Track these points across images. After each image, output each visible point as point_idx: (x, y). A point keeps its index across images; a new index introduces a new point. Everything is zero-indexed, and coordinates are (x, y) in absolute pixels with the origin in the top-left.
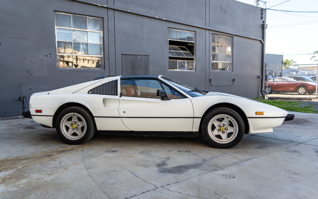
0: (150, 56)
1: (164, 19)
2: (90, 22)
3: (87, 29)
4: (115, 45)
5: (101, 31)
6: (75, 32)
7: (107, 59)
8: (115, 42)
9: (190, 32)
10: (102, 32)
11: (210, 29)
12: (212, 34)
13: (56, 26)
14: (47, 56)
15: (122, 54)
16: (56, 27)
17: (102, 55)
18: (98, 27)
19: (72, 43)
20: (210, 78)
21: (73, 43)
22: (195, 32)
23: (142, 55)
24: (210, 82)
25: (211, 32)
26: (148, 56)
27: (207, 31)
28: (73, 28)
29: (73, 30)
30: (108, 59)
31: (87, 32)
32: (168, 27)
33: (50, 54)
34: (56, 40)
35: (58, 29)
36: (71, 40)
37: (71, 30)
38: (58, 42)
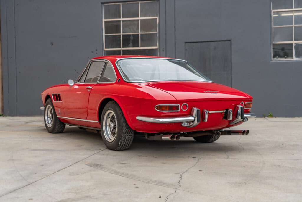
0: (232, 41)
2: (142, 8)
3: (138, 17)
4: (175, 31)
6: (125, 23)
7: (163, 51)
8: (175, 27)
10: (158, 17)
13: (105, 19)
14: (93, 52)
15: (186, 43)
16: (104, 20)
17: (157, 46)
18: (153, 12)
19: (120, 35)
21: (123, 35)
23: (220, 41)
26: (230, 41)
29: (123, 21)
30: (165, 50)
31: (138, 20)
33: (96, 50)
34: (104, 34)
35: (105, 22)
36: (120, 33)
37: (120, 21)
38: (105, 36)
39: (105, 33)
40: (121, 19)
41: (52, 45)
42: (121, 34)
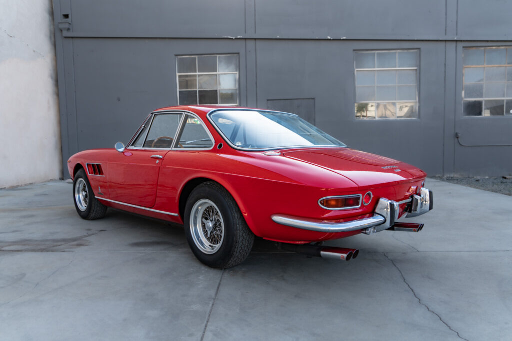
0: (316, 99)
1: (344, 38)
2: (220, 61)
3: (216, 71)
4: (257, 87)
5: (237, 71)
6: (201, 77)
8: (256, 83)
9: (406, 51)
10: (237, 73)
11: (456, 38)
12: (463, 47)
13: (178, 72)
15: (268, 100)
16: (178, 74)
18: (233, 67)
19: (196, 91)
20: (456, 132)
21: (199, 91)
22: (419, 49)
23: (303, 99)
24: (456, 139)
25: (460, 45)
26: (314, 99)
27: (448, 44)
28: (199, 72)
29: (199, 75)
31: (216, 75)
32: (354, 50)
34: (178, 90)
35: (180, 76)
36: (196, 88)
37: (195, 76)
38: (180, 91)
39: (180, 89)
40: (197, 73)
41: (119, 100)
42: (198, 90)
